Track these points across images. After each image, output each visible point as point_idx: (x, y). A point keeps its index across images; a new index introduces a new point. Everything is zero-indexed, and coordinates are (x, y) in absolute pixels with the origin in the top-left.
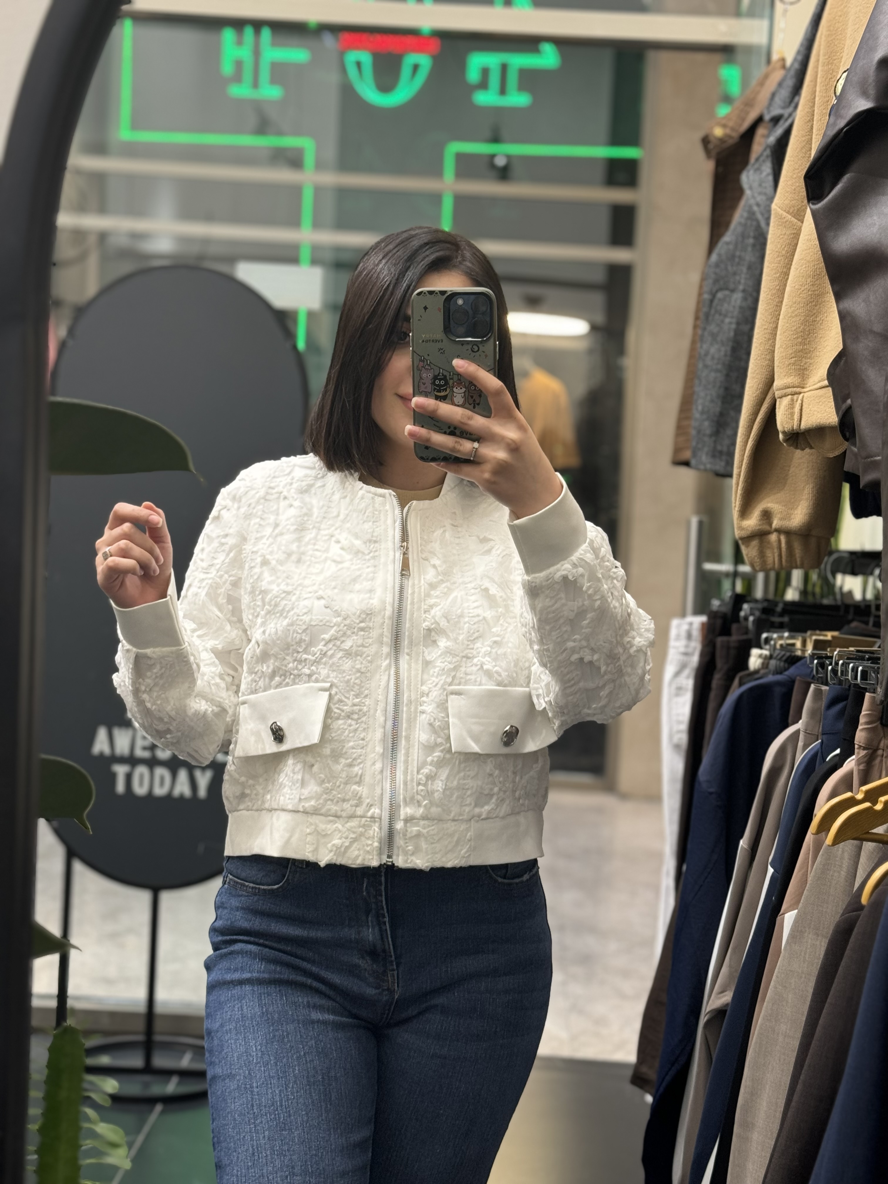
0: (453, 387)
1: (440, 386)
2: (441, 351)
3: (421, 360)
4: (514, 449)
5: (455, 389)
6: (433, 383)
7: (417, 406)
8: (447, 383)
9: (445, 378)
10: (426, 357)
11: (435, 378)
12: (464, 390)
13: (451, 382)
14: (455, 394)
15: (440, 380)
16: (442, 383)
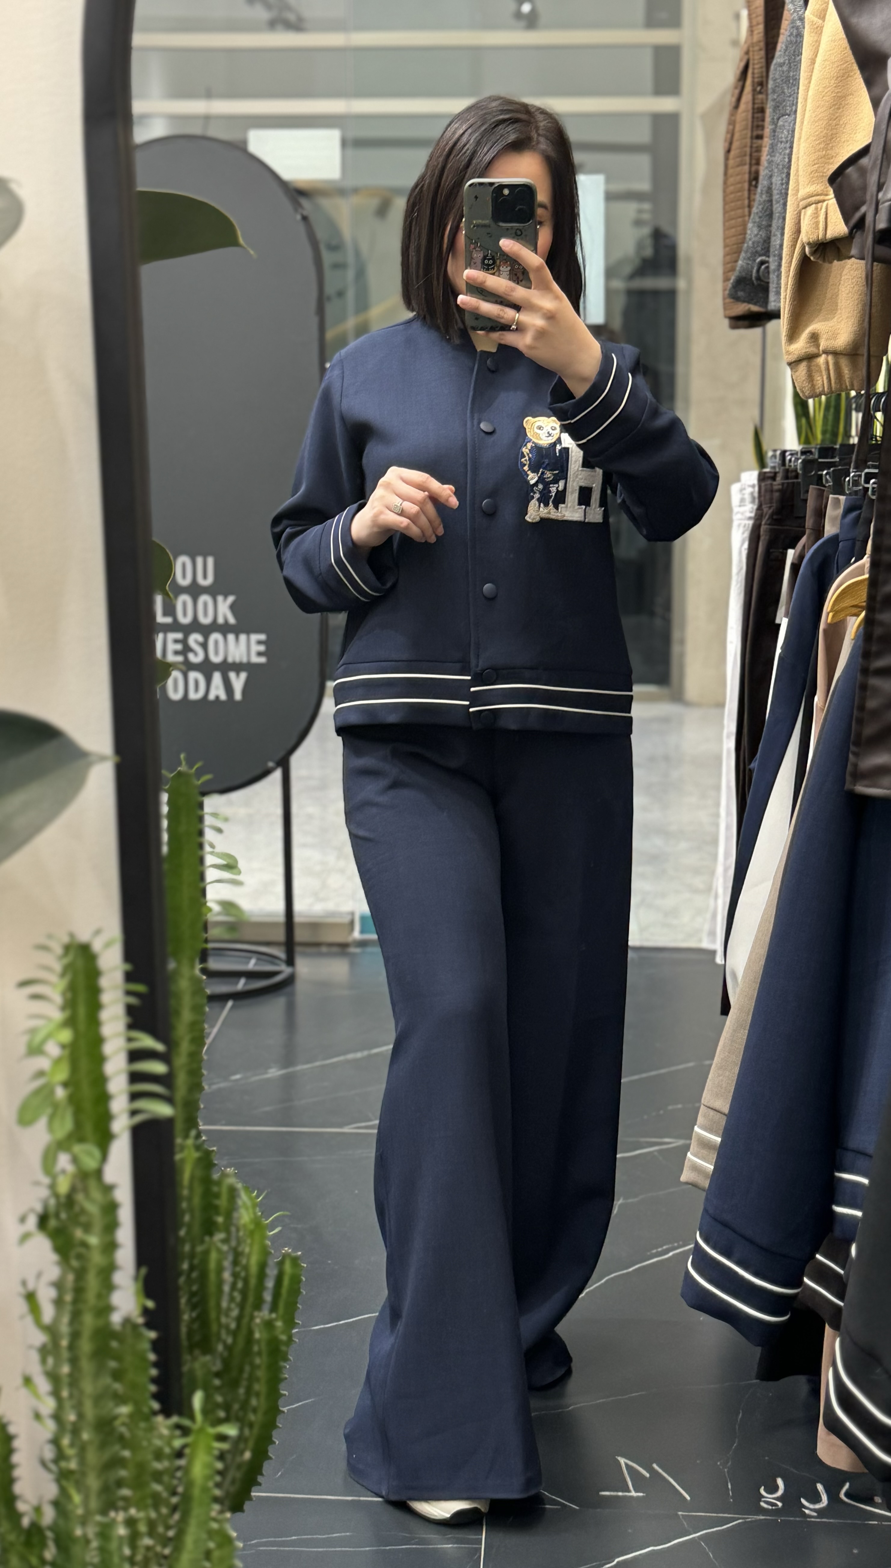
0: (500, 266)
1: (488, 265)
2: (489, 235)
3: (472, 243)
4: (551, 317)
5: (501, 268)
6: (483, 263)
7: (468, 278)
8: (494, 263)
9: (493, 258)
10: (477, 241)
11: (485, 258)
12: (509, 268)
13: (498, 262)
14: (501, 273)
15: (489, 260)
16: (491, 262)
